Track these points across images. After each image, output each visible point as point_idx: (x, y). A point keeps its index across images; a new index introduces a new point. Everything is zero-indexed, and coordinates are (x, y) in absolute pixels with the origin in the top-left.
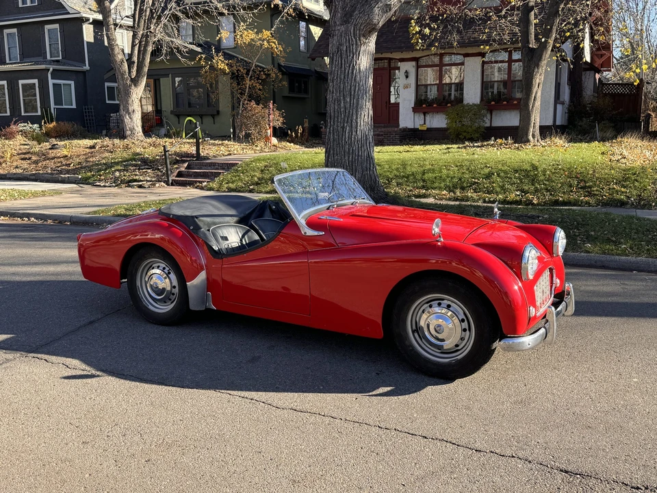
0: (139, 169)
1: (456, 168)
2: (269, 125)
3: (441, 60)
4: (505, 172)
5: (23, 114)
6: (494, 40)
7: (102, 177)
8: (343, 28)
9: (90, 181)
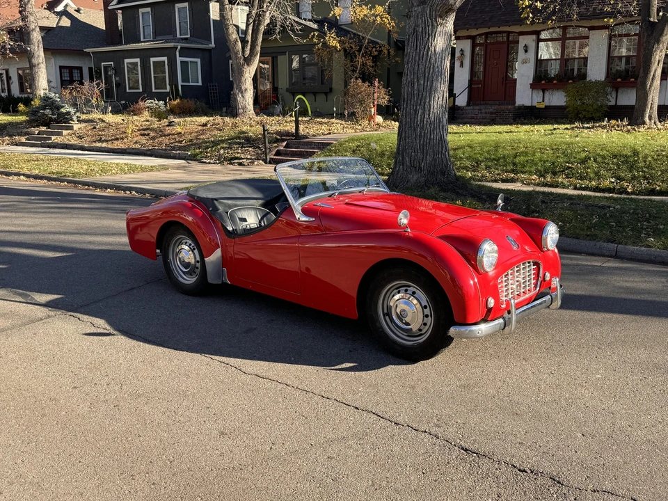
0: (242, 148)
1: (552, 152)
2: (374, 103)
3: (564, 33)
4: (604, 157)
5: (154, 90)
6: (619, 12)
7: (209, 154)
8: (420, 9)
9: (198, 157)
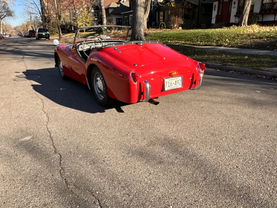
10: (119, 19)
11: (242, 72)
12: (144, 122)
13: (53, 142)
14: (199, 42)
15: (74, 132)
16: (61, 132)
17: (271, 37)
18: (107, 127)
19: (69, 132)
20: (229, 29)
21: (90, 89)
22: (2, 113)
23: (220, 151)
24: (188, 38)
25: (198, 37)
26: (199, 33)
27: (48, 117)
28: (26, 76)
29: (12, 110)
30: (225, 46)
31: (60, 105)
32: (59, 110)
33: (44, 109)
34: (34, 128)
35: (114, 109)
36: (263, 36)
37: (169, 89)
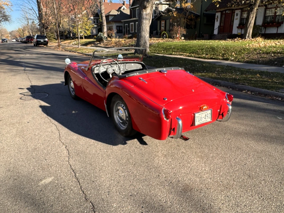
10: (119, 26)
11: (256, 92)
12: (172, 158)
13: (81, 185)
14: (204, 55)
15: (100, 172)
16: (87, 172)
17: (278, 53)
18: (134, 164)
19: (95, 171)
20: (233, 41)
21: (108, 116)
22: (16, 143)
23: (263, 199)
24: (193, 50)
25: (203, 49)
26: (204, 46)
27: (67, 149)
28: (32, 93)
29: (27, 140)
30: (232, 60)
31: (77, 135)
32: (77, 140)
33: (61, 139)
34: (55, 165)
35: (136, 140)
36: (269, 51)
37: (199, 124)
